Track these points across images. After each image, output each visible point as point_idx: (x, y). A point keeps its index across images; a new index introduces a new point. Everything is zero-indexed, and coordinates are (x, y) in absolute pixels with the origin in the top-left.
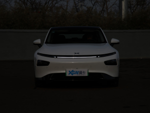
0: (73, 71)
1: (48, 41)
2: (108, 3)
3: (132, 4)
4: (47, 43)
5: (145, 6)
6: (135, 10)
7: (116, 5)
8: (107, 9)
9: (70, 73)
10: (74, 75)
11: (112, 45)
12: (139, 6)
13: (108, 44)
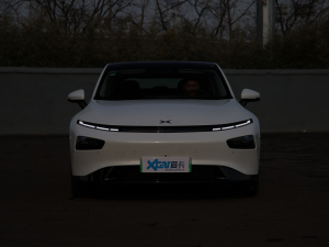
0: (156, 161)
1: (102, 94)
2: (232, 10)
3: (285, 14)
4: (98, 97)
5: (312, 18)
6: (292, 25)
7: (249, 14)
8: (231, 25)
9: (151, 165)
10: (159, 171)
11: (244, 102)
12: (299, 18)
13: (234, 101)
